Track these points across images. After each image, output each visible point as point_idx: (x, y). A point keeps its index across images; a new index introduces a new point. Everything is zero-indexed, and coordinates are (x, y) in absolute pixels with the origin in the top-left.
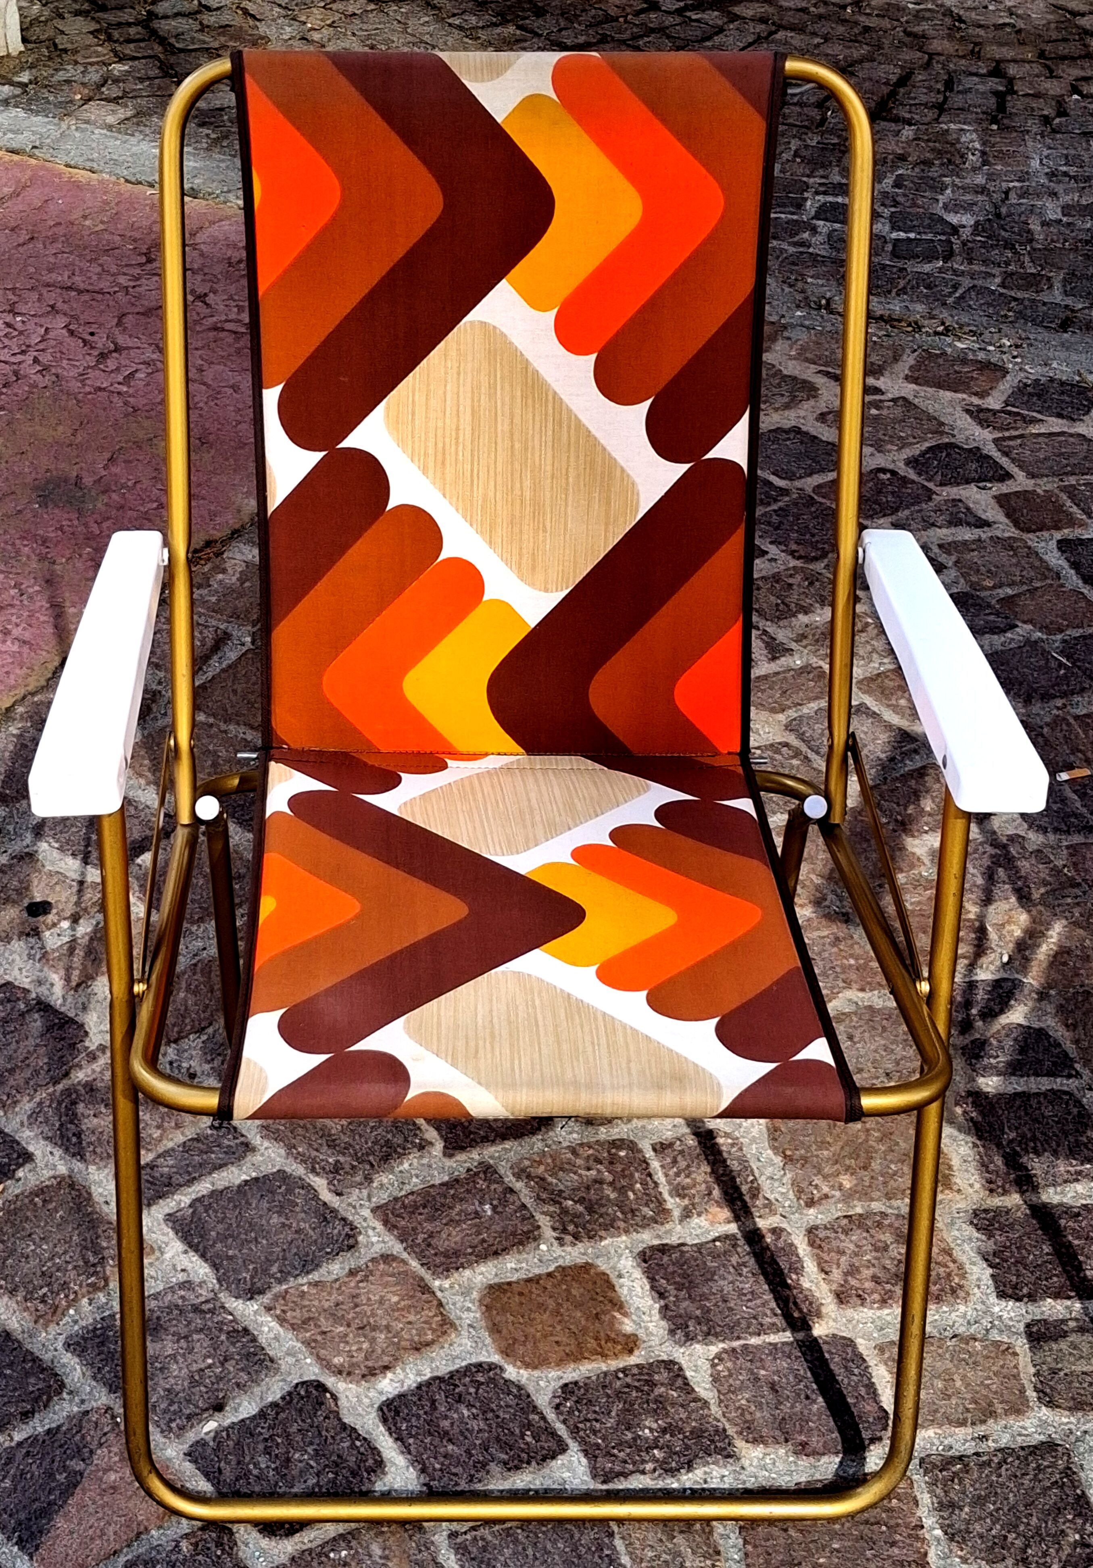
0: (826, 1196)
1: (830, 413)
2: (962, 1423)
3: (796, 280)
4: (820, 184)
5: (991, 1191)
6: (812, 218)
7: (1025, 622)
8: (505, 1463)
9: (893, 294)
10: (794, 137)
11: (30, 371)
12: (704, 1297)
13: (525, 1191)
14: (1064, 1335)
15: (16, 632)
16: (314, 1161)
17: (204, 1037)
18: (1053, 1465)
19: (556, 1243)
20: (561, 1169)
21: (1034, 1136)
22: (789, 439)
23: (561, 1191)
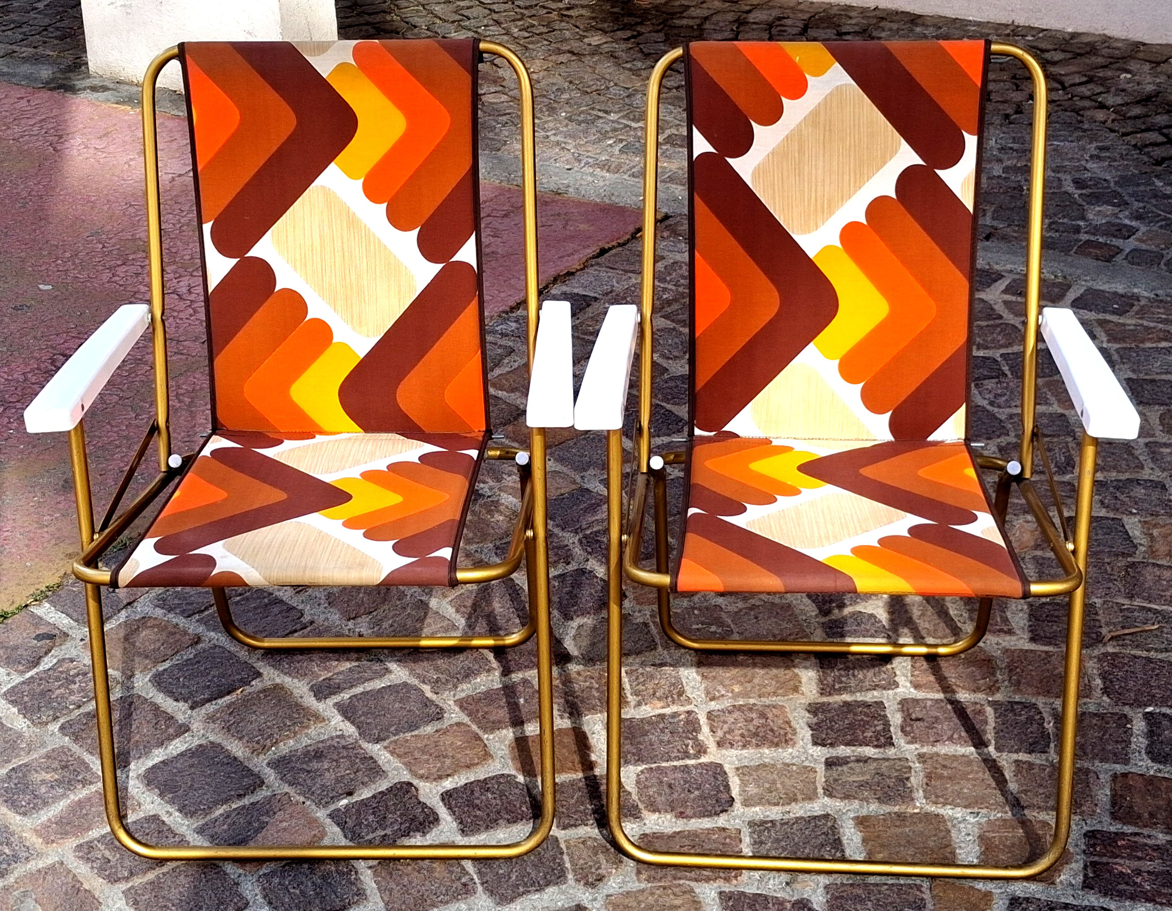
0: (723, 696)
2: (777, 804)
5: (822, 694)
8: (508, 820)
12: (639, 743)
14: (848, 763)
16: (425, 677)
17: (370, 617)
18: (825, 824)
19: (558, 718)
20: (569, 682)
23: (567, 693)
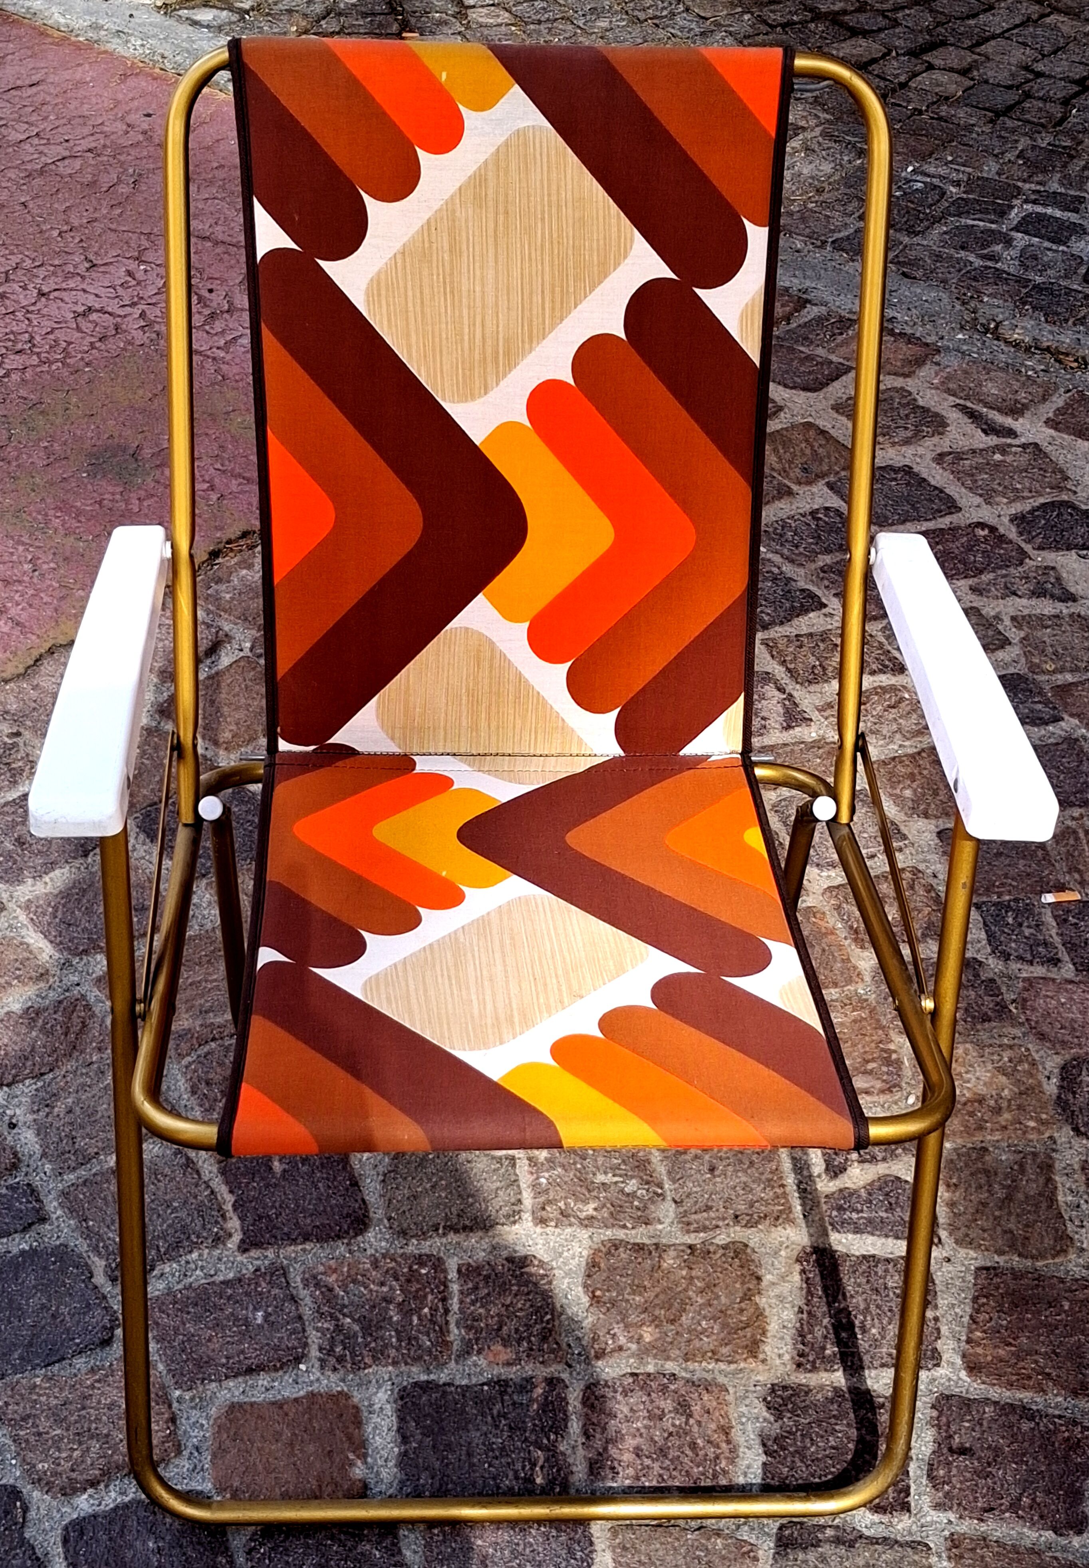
0: (620, 1348)
1: (950, 453)
3: (972, 297)
4: (1034, 191)
5: (799, 1365)
6: (1012, 230)
7: (1072, 715)
9: (1070, 323)
10: (1026, 134)
11: (133, 325)
12: (449, 1447)
13: (308, 1300)
14: (817, 1544)
15: (13, 612)
16: (101, 1238)
17: (40, 1084)
19: (317, 1364)
20: (354, 1281)
21: (867, 1308)
22: (895, 479)
23: (344, 1306)
